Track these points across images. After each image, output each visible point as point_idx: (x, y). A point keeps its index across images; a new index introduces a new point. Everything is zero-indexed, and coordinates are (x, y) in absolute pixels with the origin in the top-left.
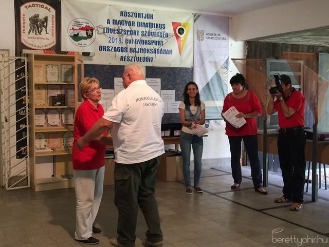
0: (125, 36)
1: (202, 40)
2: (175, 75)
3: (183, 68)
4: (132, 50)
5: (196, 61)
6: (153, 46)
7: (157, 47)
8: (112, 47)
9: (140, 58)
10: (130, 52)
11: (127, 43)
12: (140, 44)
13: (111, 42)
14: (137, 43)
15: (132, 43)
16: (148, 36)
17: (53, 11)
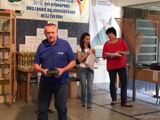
1: (95, 5)
2: (77, 28)
3: (82, 23)
4: (49, 10)
5: (91, 19)
6: (63, 8)
8: (36, 8)
9: (54, 15)
10: (48, 11)
11: (46, 5)
12: (54, 6)
13: (35, 4)
14: (53, 6)
15: (49, 5)
16: (59, 1)
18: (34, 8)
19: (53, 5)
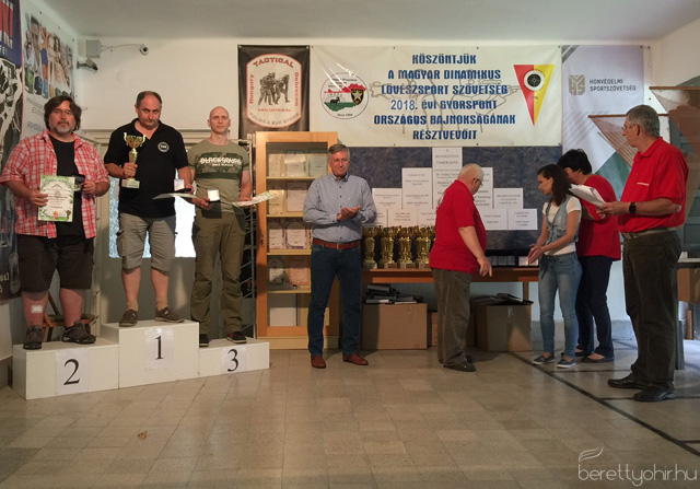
0: (422, 96)
1: (581, 93)
2: (523, 161)
5: (568, 133)
6: (476, 111)
7: (484, 112)
8: (398, 117)
9: (451, 132)
10: (432, 123)
11: (426, 107)
12: (450, 108)
13: (395, 109)
14: (445, 108)
15: (435, 108)
16: (465, 94)
17: (297, 66)
18: (394, 119)
19: (445, 105)
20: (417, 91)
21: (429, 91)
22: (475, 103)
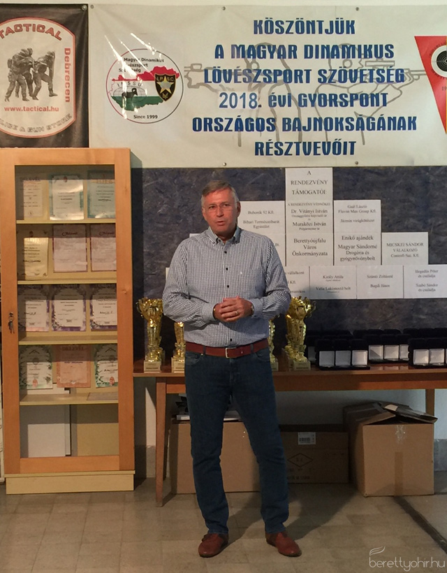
0: (269, 86)
2: (428, 189)
6: (356, 110)
7: (367, 111)
8: (231, 120)
9: (315, 143)
10: (284, 130)
11: (275, 104)
12: (313, 105)
13: (226, 107)
14: (306, 105)
15: (290, 105)
16: (338, 84)
17: (68, 39)
18: (224, 124)
19: (305, 101)
20: (261, 78)
21: (280, 78)
22: (354, 97)
